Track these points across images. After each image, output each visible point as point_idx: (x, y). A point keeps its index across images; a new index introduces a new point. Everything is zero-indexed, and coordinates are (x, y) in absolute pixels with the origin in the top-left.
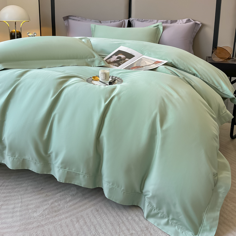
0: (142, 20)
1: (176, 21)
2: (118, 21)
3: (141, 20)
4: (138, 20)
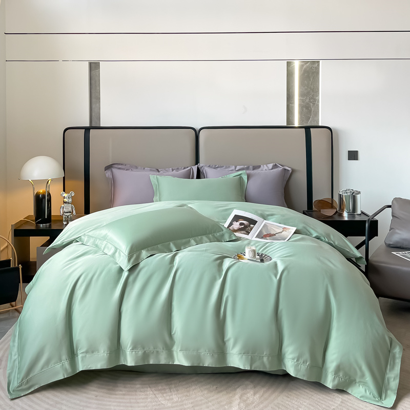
0: (216, 166)
1: (259, 167)
2: (183, 168)
3: (214, 167)
4: (209, 166)
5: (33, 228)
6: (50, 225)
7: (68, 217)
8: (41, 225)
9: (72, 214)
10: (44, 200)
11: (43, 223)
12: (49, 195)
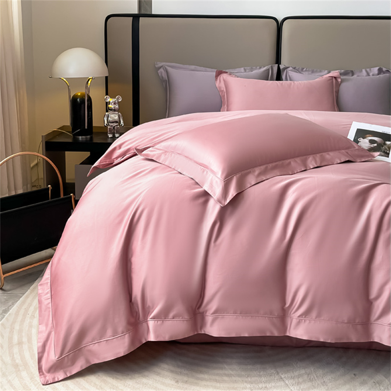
2: (258, 67)
5: (70, 140)
6: (91, 138)
7: (114, 128)
8: (80, 137)
9: (119, 125)
10: (83, 106)
11: (82, 136)
12: (90, 99)
